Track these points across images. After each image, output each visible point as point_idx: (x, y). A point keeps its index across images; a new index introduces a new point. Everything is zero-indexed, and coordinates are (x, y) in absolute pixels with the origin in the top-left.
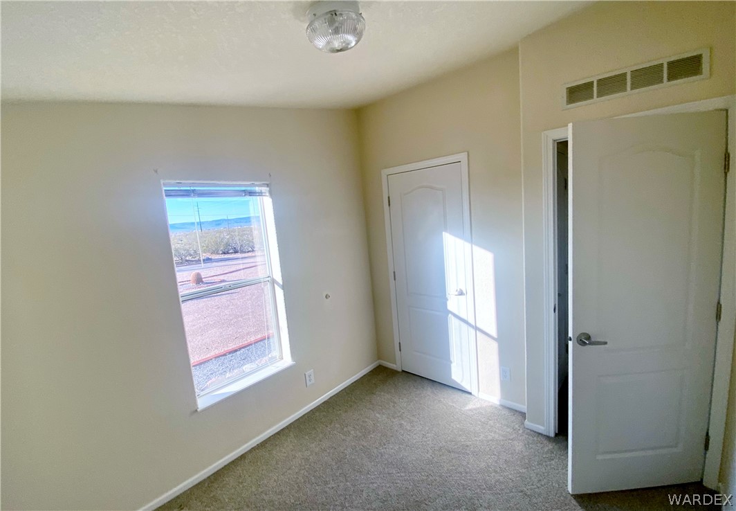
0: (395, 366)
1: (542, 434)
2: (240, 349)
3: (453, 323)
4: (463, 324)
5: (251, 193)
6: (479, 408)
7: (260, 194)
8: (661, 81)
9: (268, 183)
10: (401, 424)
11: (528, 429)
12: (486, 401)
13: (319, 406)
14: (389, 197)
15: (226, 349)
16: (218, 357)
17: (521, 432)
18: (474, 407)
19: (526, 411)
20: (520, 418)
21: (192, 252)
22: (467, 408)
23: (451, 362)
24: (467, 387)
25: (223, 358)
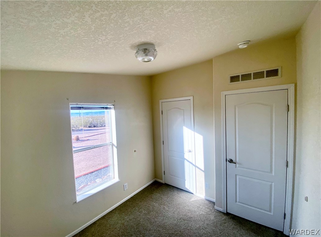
0: (162, 181)
1: (221, 212)
2: (95, 171)
3: (186, 164)
4: (190, 164)
5: (106, 108)
6: (196, 200)
7: (110, 108)
8: (264, 77)
9: (114, 104)
10: (164, 208)
11: (216, 210)
12: (199, 197)
13: (129, 199)
14: (162, 111)
15: (88, 171)
16: (85, 175)
17: (213, 211)
18: (194, 200)
19: (215, 201)
20: (213, 204)
21: (75, 126)
22: (191, 200)
23: (185, 180)
24: (191, 191)
25: (87, 175)
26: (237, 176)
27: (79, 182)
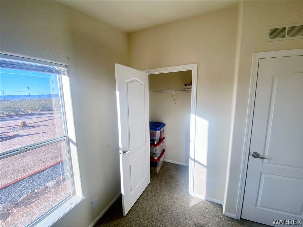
1: (234, 219)
2: (46, 169)
6: (196, 205)
7: (60, 72)
9: (66, 65)
11: (225, 216)
15: (36, 170)
16: (31, 176)
20: (218, 208)
21: (23, 110)
25: (33, 176)
26: (263, 175)
27: (20, 188)
